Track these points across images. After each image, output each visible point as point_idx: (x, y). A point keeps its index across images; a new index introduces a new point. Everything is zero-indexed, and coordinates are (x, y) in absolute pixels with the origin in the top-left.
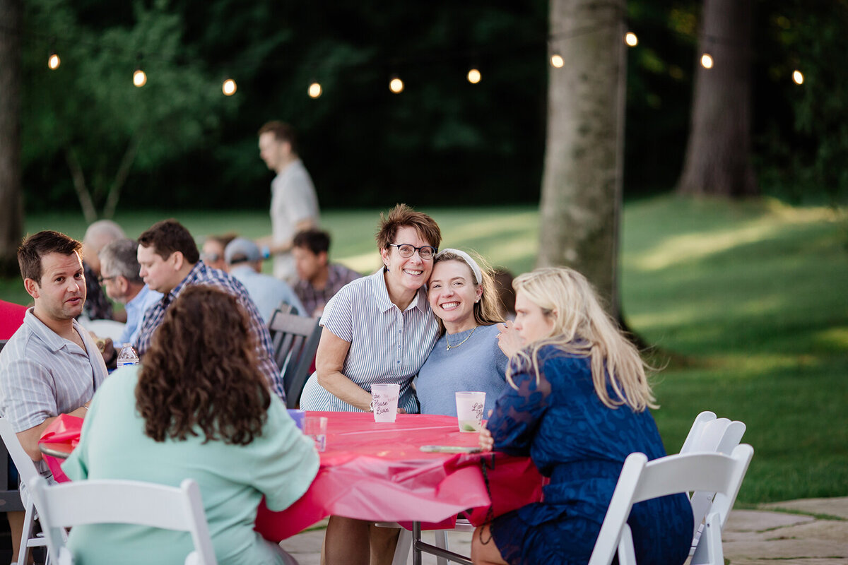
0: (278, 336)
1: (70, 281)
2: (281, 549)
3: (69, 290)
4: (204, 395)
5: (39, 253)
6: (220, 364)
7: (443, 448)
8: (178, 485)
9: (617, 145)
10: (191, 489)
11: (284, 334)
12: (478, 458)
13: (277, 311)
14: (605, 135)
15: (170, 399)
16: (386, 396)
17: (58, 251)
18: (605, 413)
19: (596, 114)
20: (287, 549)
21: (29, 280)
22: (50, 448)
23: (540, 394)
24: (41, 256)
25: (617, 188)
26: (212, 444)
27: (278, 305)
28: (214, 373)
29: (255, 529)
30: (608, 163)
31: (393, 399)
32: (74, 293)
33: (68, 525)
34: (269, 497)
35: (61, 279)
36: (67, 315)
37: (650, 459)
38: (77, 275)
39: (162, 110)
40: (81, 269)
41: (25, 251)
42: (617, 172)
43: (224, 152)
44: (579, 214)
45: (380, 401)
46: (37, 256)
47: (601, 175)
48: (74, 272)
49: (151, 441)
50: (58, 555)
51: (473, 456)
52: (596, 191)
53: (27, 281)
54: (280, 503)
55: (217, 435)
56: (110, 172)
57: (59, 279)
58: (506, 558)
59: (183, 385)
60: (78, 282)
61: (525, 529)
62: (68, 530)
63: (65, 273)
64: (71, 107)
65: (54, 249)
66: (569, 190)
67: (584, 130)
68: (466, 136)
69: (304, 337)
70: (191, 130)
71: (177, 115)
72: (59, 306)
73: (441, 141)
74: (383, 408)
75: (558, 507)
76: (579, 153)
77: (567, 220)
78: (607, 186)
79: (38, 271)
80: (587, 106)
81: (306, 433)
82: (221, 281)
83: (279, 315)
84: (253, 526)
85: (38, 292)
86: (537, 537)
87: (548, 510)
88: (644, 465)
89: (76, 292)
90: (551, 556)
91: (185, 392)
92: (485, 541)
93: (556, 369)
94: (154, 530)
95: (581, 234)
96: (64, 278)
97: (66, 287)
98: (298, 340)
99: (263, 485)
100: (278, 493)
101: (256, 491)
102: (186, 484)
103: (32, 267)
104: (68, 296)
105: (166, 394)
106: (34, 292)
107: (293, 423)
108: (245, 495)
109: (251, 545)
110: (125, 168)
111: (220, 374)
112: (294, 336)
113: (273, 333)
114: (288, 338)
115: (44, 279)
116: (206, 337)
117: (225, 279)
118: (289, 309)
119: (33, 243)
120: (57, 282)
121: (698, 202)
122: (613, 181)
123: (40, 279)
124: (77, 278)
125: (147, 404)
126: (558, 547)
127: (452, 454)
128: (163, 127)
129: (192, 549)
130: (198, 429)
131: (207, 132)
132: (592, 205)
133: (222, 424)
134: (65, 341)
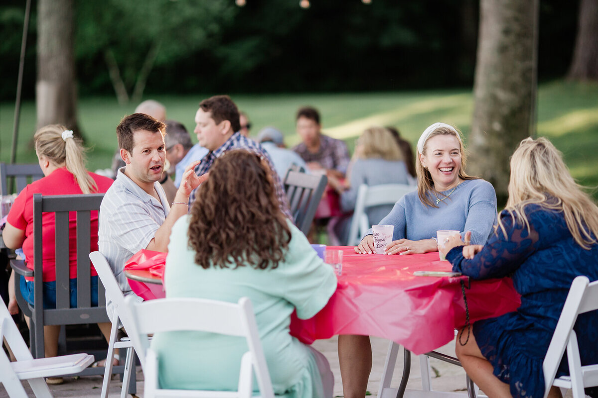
0: (291, 189)
1: (155, 152)
2: (313, 349)
3: (153, 160)
4: (232, 235)
5: (132, 130)
6: (239, 208)
7: (431, 273)
8: (236, 302)
9: (532, 43)
10: (247, 306)
11: (296, 188)
12: (458, 280)
13: (290, 170)
14: (522, 35)
15: (209, 236)
16: (384, 234)
17: (146, 129)
18: (579, 252)
19: (516, 19)
20: (317, 349)
21: (124, 150)
22: (133, 274)
23: (530, 240)
24: (133, 132)
25: (533, 75)
26: (241, 269)
27: (289, 166)
28: (236, 217)
29: (292, 333)
30: (525, 56)
31: (390, 236)
32: (157, 162)
33: (150, 332)
34: (298, 308)
35: (148, 151)
36: (150, 179)
37: (591, 281)
38: (160, 149)
39: (175, 19)
40: (164, 145)
41: (122, 128)
42: (533, 63)
43: (222, 51)
44: (503, 95)
45: (379, 238)
46: (131, 132)
47: (520, 65)
48: (158, 147)
49: (200, 268)
50: (145, 354)
51: (455, 279)
52: (516, 78)
53: (122, 150)
54: (308, 313)
55: (246, 263)
56: (138, 67)
57: (146, 151)
58: (486, 355)
59: (218, 227)
60: (160, 153)
61: (499, 333)
62: (150, 336)
63: (151, 148)
64: (108, 17)
65: (143, 127)
66: (496, 77)
67: (506, 32)
68: (404, 36)
69: (311, 190)
70: (198, 35)
71: (187, 23)
72: (145, 172)
73: (386, 41)
74: (381, 243)
75: (528, 317)
76: (503, 49)
77: (494, 99)
78: (525, 74)
79: (130, 143)
80: (509, 13)
81: (327, 263)
82: (250, 148)
83: (291, 173)
84: (288, 330)
85: (130, 160)
86: (509, 340)
87: (518, 320)
88: (587, 285)
89: (158, 162)
90: (518, 355)
91: (219, 232)
92: (463, 343)
93: (541, 221)
94: (213, 335)
95: (505, 111)
96: (150, 150)
97: (151, 157)
98: (307, 192)
99: (293, 297)
100: (305, 305)
101: (289, 303)
102: (242, 301)
103: (127, 140)
104: (152, 165)
105: (207, 232)
106: (127, 159)
107: (314, 253)
108: (281, 305)
109: (288, 346)
110: (149, 63)
111: (240, 217)
112: (304, 189)
113: (287, 187)
114: (299, 191)
115: (135, 150)
116: (229, 187)
117: (253, 147)
118: (298, 169)
119: (128, 122)
120: (145, 153)
121: (583, 86)
122: (529, 70)
123: (132, 150)
124: (160, 151)
125: (194, 241)
126: (525, 349)
127: (438, 277)
128: (177, 32)
129: (247, 350)
130: (231, 259)
131: (210, 35)
132: (513, 88)
133: (248, 254)
134: (150, 197)
